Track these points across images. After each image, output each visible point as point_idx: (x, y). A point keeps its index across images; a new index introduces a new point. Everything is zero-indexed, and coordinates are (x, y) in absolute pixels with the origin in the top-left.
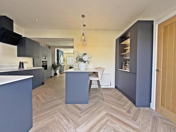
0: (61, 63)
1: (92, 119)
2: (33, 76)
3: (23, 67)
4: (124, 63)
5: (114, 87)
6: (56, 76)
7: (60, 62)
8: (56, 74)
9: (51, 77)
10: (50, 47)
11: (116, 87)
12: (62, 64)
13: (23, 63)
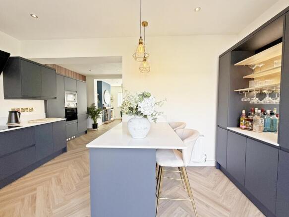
0: (105, 106)
3: (17, 121)
4: (244, 112)
5: (213, 164)
6: (96, 129)
7: (103, 103)
8: (95, 126)
9: (86, 132)
10: (84, 78)
11: (219, 166)
12: (108, 106)
13: (15, 112)
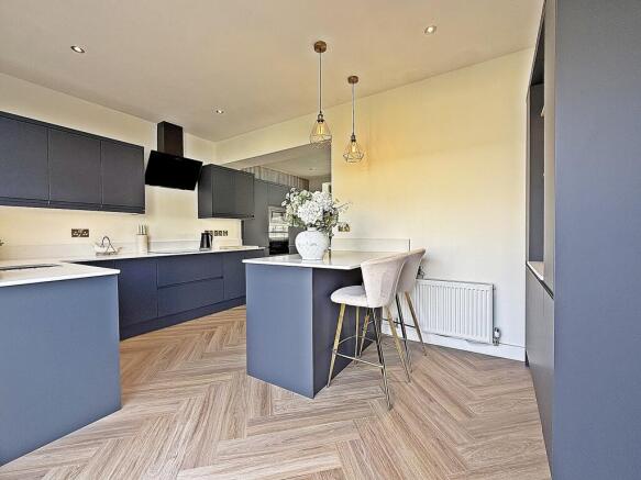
1: (258, 465)
2: (118, 271)
13: (208, 235)
